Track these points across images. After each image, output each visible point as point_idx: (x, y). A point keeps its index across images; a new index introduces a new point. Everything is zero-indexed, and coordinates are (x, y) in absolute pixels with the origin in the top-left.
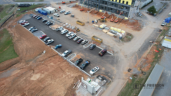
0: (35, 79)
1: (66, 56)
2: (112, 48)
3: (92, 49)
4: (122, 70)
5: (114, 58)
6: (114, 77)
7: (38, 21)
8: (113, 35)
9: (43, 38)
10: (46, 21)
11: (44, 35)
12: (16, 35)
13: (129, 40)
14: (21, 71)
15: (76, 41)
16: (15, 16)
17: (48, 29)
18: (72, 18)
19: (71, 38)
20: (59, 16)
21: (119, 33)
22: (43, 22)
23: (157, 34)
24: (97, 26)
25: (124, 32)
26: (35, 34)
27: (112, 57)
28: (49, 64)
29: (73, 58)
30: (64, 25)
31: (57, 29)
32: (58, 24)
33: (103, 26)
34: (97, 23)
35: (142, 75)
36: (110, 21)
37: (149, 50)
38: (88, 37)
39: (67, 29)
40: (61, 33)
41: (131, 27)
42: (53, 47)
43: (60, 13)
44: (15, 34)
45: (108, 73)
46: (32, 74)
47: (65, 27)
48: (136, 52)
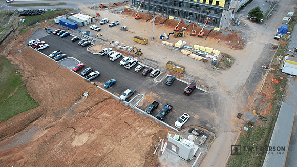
0: (80, 145)
1: (127, 100)
2: (203, 80)
3: (171, 85)
4: (227, 116)
5: (211, 97)
6: (216, 130)
7: (63, 39)
8: (201, 58)
9: (79, 69)
10: (78, 40)
11: (80, 64)
12: (26, 67)
13: (229, 65)
14: (49, 131)
15: (139, 71)
16: (17, 32)
17: (84, 53)
18: (123, 32)
19: (129, 66)
20: (99, 30)
21: (210, 54)
22: (73, 41)
23: (271, 53)
24: (171, 44)
25: (217, 52)
26: (62, 63)
27: (207, 96)
28: (100, 114)
29: (140, 101)
30: (112, 45)
31: (101, 52)
32: (101, 44)
33: (180, 44)
34: (168, 39)
35: (261, 122)
36: (191, 35)
37: (264, 80)
38: (159, 64)
39: (119, 51)
40: (110, 59)
41: (227, 44)
42: (101, 84)
43: (101, 24)
44: (23, 66)
45: (206, 122)
46: (73, 136)
47: (114, 48)
48: (244, 85)
